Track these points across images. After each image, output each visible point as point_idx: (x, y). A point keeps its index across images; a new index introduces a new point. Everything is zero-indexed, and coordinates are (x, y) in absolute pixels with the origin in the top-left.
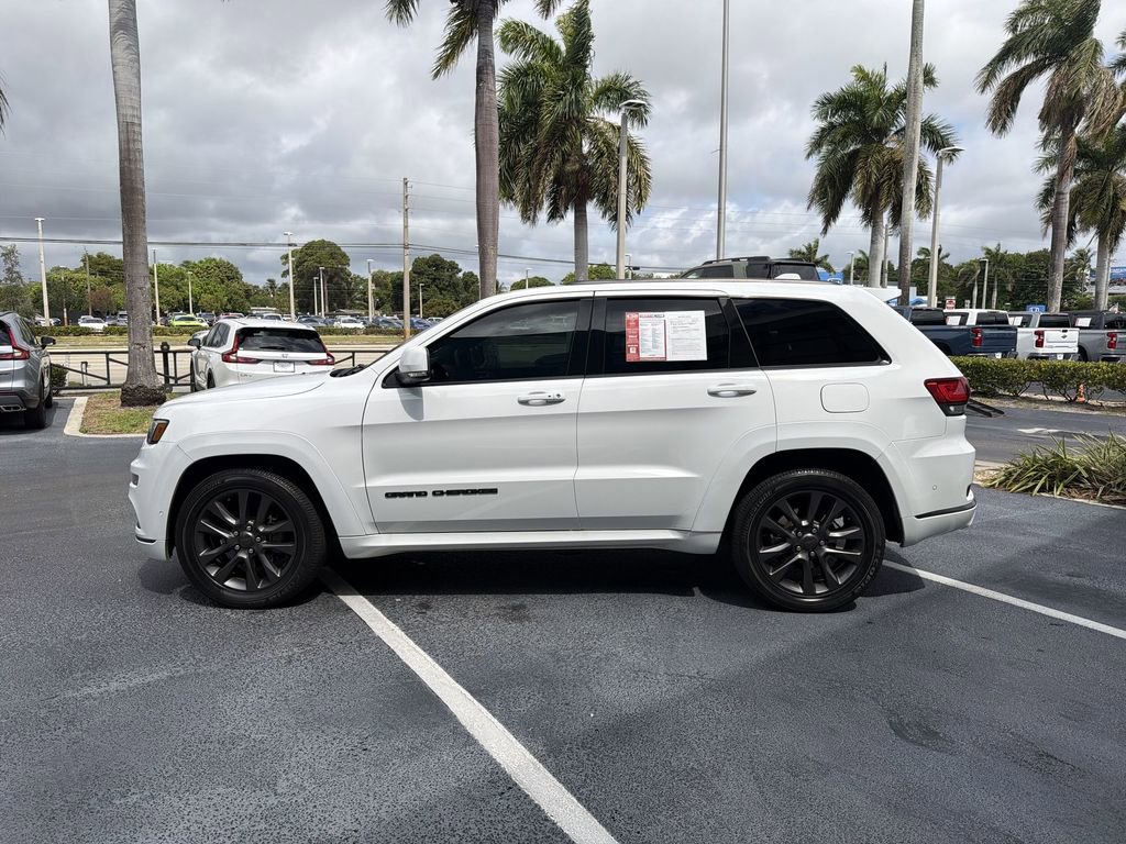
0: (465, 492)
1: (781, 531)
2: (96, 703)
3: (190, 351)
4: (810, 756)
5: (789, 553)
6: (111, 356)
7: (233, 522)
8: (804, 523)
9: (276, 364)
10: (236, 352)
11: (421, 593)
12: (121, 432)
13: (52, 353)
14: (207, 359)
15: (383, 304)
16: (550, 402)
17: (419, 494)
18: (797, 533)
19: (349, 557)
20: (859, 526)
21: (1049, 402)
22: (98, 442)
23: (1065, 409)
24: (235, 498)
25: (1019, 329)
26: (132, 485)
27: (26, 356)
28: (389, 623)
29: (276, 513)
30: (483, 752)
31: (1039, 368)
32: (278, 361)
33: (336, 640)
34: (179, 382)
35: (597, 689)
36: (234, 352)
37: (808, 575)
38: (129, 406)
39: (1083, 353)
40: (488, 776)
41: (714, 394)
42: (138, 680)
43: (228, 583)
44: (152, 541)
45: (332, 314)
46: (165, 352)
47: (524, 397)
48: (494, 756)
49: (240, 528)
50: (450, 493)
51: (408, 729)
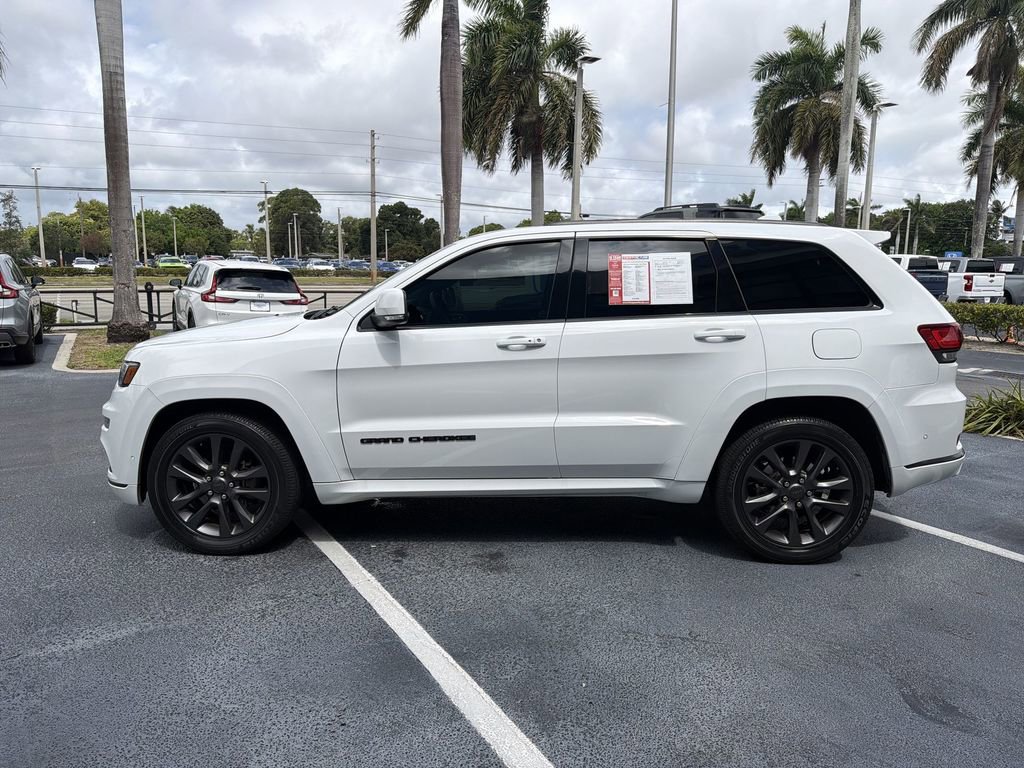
0: (442, 439)
1: (769, 482)
2: (60, 663)
3: (172, 291)
4: (826, 736)
5: (776, 503)
6: (98, 295)
7: (206, 467)
8: (792, 473)
9: (252, 304)
10: (214, 292)
11: (396, 539)
12: (106, 367)
13: (41, 292)
14: (187, 298)
15: (352, 248)
16: (530, 347)
17: (395, 440)
18: (783, 483)
19: (323, 503)
20: (847, 477)
21: (980, 343)
22: (83, 378)
23: (997, 350)
24: (207, 442)
25: (950, 274)
26: (103, 427)
27: (16, 294)
28: (365, 572)
29: (249, 458)
30: (470, 731)
31: (972, 311)
32: (254, 301)
33: (311, 591)
34: (163, 320)
35: (586, 654)
36: (212, 292)
37: (793, 526)
38: (115, 342)
39: (1008, 296)
40: (477, 759)
41: (701, 339)
42: (106, 637)
43: (201, 529)
44: (125, 486)
45: (305, 256)
46: (149, 291)
47: (503, 341)
48: (483, 735)
49: (213, 473)
50: (426, 439)
51: (388, 699)
